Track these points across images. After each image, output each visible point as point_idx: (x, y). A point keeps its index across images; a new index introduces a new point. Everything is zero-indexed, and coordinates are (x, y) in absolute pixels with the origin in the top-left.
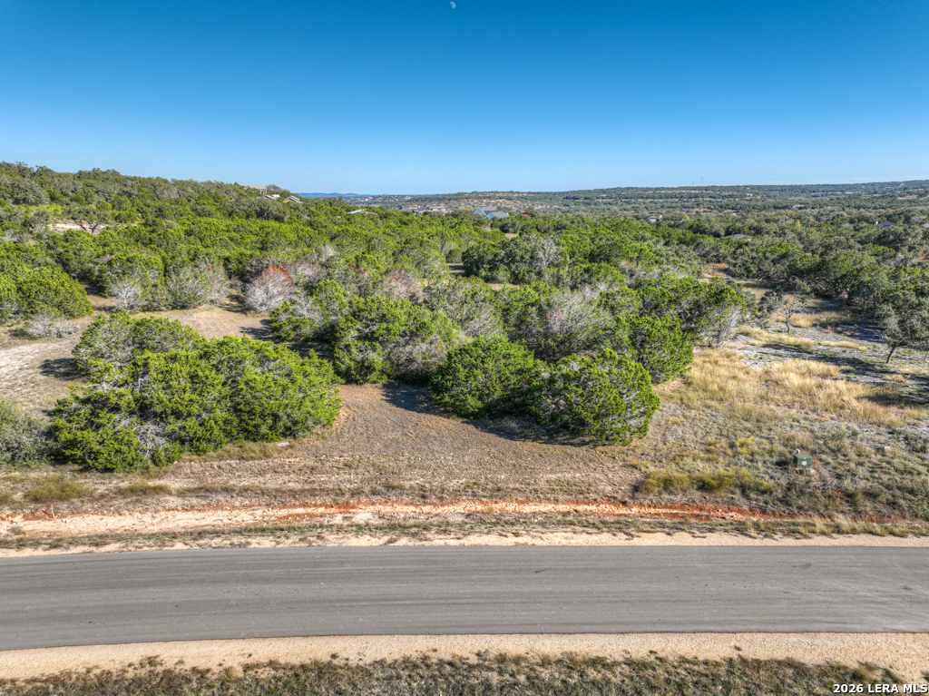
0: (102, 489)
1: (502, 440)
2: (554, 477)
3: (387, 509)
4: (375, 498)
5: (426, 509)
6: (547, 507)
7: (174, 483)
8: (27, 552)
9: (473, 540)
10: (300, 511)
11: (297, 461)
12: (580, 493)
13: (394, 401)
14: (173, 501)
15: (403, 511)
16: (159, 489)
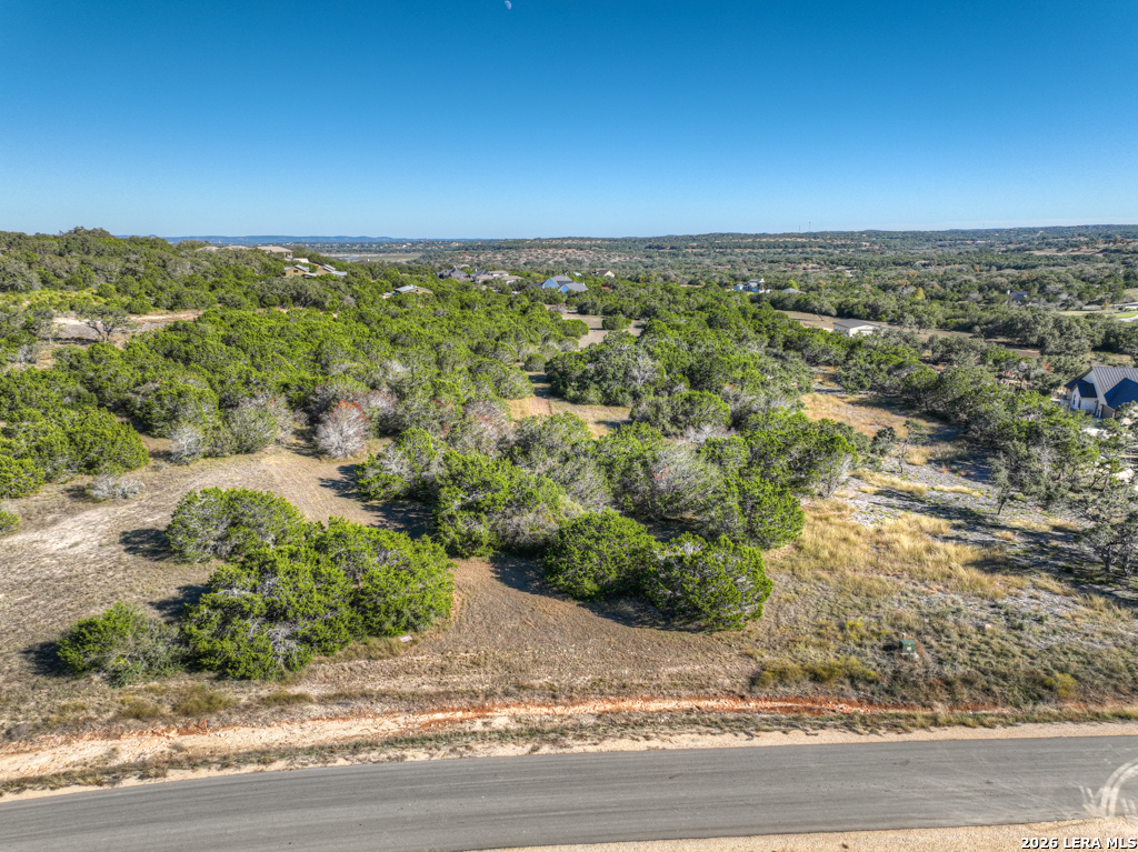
0: (244, 700)
1: (620, 626)
2: (674, 670)
3: (521, 711)
4: (508, 700)
5: (559, 710)
7: (312, 690)
8: (203, 773)
9: (609, 745)
10: (439, 716)
11: (426, 658)
13: (504, 579)
14: (317, 710)
16: (301, 698)
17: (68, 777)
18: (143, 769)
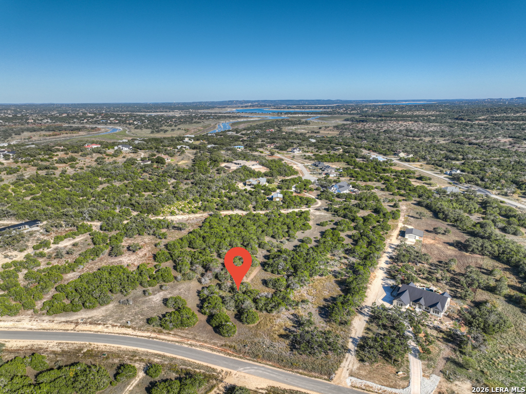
0: (165, 332)
1: (214, 332)
3: (192, 342)
4: (192, 340)
5: (196, 342)
6: (210, 346)
7: (172, 333)
8: (157, 340)
9: (197, 348)
10: (183, 340)
11: (187, 332)
12: (215, 344)
13: (207, 320)
14: (171, 335)
15: (194, 342)
16: (170, 334)
17: (146, 337)
18: (152, 338)
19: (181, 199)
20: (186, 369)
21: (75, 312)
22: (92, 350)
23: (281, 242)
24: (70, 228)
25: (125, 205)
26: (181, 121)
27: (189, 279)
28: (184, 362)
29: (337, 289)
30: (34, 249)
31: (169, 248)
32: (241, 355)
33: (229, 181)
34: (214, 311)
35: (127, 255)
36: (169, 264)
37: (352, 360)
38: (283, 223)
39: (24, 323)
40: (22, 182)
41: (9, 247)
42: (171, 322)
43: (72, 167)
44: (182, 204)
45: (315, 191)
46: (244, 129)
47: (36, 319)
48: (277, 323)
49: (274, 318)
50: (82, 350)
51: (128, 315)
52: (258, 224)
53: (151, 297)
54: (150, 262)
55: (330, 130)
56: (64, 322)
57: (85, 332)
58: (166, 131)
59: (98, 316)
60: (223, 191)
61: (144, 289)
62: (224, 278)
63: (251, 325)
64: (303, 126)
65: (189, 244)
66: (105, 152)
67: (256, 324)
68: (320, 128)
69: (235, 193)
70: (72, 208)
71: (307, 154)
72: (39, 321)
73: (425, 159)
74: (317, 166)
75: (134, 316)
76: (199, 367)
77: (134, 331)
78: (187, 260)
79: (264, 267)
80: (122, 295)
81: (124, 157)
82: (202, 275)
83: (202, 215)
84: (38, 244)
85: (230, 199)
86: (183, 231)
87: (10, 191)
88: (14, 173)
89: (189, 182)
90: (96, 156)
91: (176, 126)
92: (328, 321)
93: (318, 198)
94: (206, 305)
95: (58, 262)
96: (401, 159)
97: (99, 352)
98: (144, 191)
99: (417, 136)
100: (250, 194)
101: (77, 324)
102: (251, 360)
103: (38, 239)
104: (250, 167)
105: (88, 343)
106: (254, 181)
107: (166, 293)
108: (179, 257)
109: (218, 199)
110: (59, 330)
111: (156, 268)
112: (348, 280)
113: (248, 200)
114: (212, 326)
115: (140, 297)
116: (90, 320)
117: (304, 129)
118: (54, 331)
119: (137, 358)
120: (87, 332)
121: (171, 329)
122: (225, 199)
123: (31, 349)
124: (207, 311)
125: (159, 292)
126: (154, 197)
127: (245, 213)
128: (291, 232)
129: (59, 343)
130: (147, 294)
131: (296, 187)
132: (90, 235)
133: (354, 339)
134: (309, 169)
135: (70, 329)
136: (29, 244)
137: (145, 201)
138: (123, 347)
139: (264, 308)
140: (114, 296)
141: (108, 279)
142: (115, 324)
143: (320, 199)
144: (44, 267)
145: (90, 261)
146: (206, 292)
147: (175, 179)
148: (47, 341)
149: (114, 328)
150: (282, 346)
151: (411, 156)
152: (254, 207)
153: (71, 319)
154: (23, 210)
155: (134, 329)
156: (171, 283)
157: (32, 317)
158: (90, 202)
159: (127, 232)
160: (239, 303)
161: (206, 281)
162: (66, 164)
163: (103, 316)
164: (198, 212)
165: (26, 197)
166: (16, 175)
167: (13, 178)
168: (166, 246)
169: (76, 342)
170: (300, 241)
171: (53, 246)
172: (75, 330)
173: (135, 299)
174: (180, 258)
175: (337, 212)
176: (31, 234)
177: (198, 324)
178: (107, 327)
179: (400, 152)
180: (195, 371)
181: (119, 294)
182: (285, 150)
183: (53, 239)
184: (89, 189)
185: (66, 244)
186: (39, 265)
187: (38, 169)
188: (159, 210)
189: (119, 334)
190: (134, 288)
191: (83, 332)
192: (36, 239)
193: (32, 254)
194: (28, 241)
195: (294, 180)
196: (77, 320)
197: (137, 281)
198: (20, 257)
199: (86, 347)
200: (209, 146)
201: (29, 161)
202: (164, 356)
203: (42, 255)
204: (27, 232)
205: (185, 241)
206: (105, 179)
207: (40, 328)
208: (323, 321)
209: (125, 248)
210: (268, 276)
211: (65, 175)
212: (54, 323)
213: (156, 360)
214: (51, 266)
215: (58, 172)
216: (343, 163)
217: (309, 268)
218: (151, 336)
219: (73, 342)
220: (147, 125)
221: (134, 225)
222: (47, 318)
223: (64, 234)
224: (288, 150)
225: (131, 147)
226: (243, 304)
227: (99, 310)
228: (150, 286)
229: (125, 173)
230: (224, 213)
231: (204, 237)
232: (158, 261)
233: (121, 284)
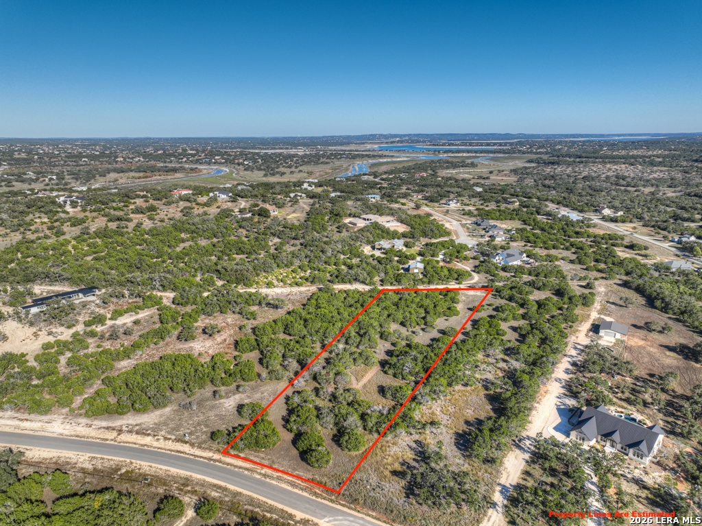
0: (233, 453)
3: (267, 471)
4: (267, 468)
5: (273, 472)
6: (290, 479)
9: (272, 481)
10: (255, 467)
12: (299, 477)
13: (292, 441)
14: (240, 459)
16: (240, 456)
19: (283, 265)
20: (252, 511)
21: (121, 415)
22: (132, 471)
23: (414, 332)
24: (135, 300)
25: (208, 272)
26: (304, 161)
27: (277, 379)
28: (252, 500)
29: (487, 407)
30: (85, 326)
31: (257, 333)
32: (333, 497)
33: (352, 243)
34: (304, 429)
35: (201, 339)
36: (254, 356)
37: (497, 521)
38: (420, 304)
39: (54, 425)
40: (86, 236)
41: (55, 321)
42: (242, 440)
43: (151, 218)
44: (283, 272)
45: (471, 261)
46: (386, 173)
47: (71, 421)
48: (392, 453)
49: (388, 445)
50: (120, 469)
51: (188, 424)
52: (383, 305)
53: (222, 401)
54: (230, 351)
55: (506, 175)
56: (104, 428)
57: (127, 445)
58: (283, 174)
59: (148, 422)
60: (342, 257)
61: (215, 389)
62: (325, 381)
63: (354, 453)
64: (467, 170)
65: (285, 329)
66: (195, 200)
67: (361, 452)
68: (491, 172)
69: (359, 259)
70: (141, 272)
71: (467, 208)
72: (73, 424)
73: (640, 218)
74: (479, 225)
75: (195, 427)
76: (272, 509)
77: (192, 448)
78: (278, 351)
79: (384, 367)
80: (186, 396)
81: (218, 207)
82: (297, 374)
83: (309, 289)
84: (91, 319)
85: (350, 267)
86: (279, 310)
87: (70, 248)
88: (80, 225)
89: (298, 242)
90: (182, 204)
91: (296, 167)
92: (467, 456)
93: (474, 271)
94: (293, 418)
95: (111, 345)
96: (604, 218)
97: (140, 475)
98: (237, 254)
99: (633, 185)
100: (379, 262)
101: (120, 431)
102: (347, 507)
103: (92, 313)
104: (384, 224)
105: (128, 460)
106: (386, 244)
107: (243, 396)
108: (267, 346)
109: (334, 267)
110: (96, 438)
111: (236, 360)
112: (503, 396)
113: (373, 270)
114: (299, 450)
115: (207, 400)
116: (138, 427)
117: (469, 173)
118: (90, 440)
119: (189, 488)
120: (131, 445)
121: (242, 450)
122: (343, 267)
123: (56, 463)
124: (295, 428)
125: (234, 394)
126: (248, 262)
127: (367, 288)
128: (429, 319)
129: (93, 457)
130: (217, 396)
131: (444, 254)
132: (158, 310)
133: (504, 487)
134: (468, 228)
135: (110, 438)
136: (81, 319)
137: (235, 267)
138: (174, 471)
139: (374, 429)
140: (174, 396)
141: (169, 372)
142: (169, 437)
143: (478, 273)
144: (93, 350)
145: (152, 346)
146: (297, 400)
147: (280, 238)
148: (78, 453)
149: (167, 441)
150: (395, 487)
151: (620, 213)
152: (382, 281)
153: (113, 425)
154: (80, 272)
155: (192, 445)
156: (253, 383)
157: (66, 418)
158: (165, 265)
159: (206, 308)
160: (339, 419)
161: (300, 383)
162: (144, 214)
163: (155, 424)
164: (304, 285)
165: (87, 256)
166: (80, 227)
167: (77, 231)
168: (254, 329)
169: (114, 458)
170: (441, 333)
171: (109, 323)
172: (116, 441)
173: (200, 404)
174: (269, 348)
175: (499, 292)
176: (84, 305)
177: (280, 445)
178: (158, 440)
179: (603, 208)
180: (264, 516)
181: (181, 394)
182: (437, 202)
183: (111, 313)
184: (166, 248)
185: (125, 321)
186: (87, 348)
187: (108, 221)
188: (252, 279)
189: (171, 451)
190: (202, 387)
191: (125, 444)
192: (89, 311)
193: (82, 333)
194: (80, 314)
195: (443, 245)
196: (121, 426)
197: (208, 377)
198: (65, 334)
199: (126, 466)
200: (333, 195)
201: (99, 210)
202: (225, 489)
203: (93, 334)
204: (80, 303)
205: (280, 324)
206: (188, 236)
207: (73, 433)
208: (460, 455)
209: (201, 330)
210: (388, 381)
211: (139, 229)
212: (91, 428)
213: (214, 494)
214: (101, 349)
215: (131, 225)
216: (517, 221)
217: (448, 374)
218: (214, 458)
219: (110, 457)
220: (261, 166)
221: (215, 298)
222: (83, 421)
223: (125, 307)
224: (441, 202)
225: (230, 194)
226: (345, 421)
227: (152, 414)
228: (223, 385)
229: (216, 227)
230: (338, 287)
231: (306, 320)
232: (240, 350)
233: (185, 380)
